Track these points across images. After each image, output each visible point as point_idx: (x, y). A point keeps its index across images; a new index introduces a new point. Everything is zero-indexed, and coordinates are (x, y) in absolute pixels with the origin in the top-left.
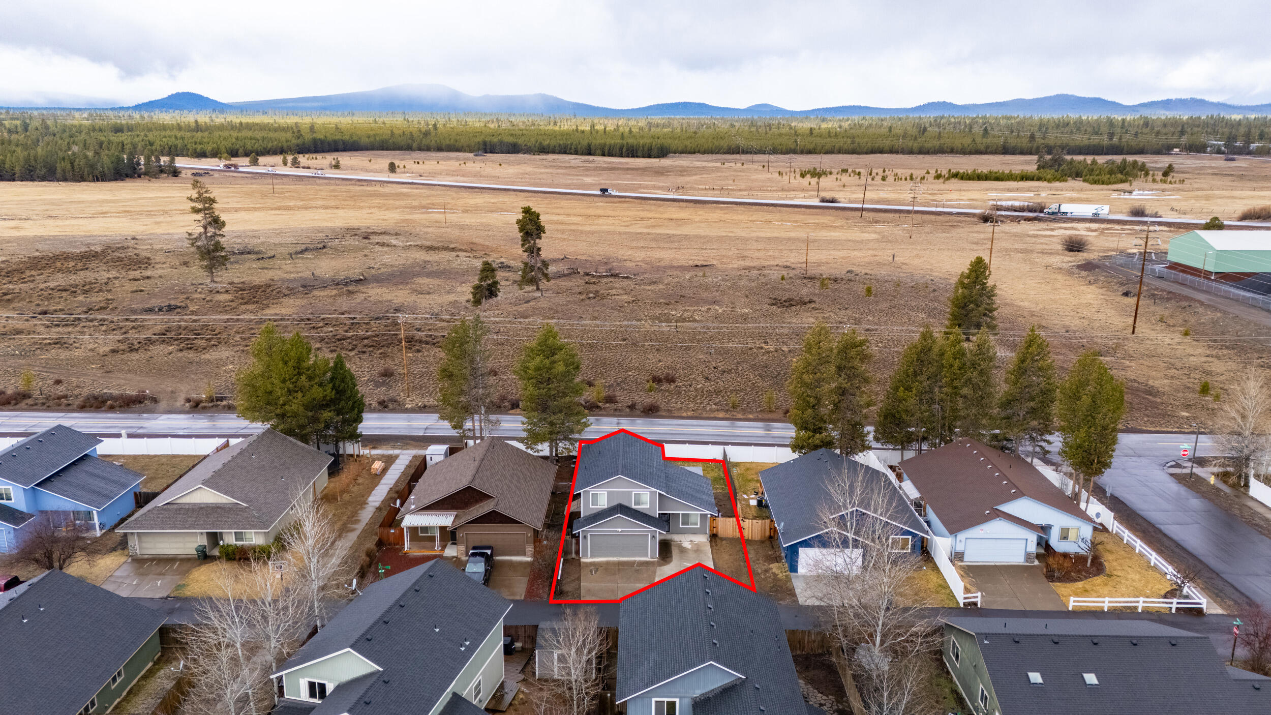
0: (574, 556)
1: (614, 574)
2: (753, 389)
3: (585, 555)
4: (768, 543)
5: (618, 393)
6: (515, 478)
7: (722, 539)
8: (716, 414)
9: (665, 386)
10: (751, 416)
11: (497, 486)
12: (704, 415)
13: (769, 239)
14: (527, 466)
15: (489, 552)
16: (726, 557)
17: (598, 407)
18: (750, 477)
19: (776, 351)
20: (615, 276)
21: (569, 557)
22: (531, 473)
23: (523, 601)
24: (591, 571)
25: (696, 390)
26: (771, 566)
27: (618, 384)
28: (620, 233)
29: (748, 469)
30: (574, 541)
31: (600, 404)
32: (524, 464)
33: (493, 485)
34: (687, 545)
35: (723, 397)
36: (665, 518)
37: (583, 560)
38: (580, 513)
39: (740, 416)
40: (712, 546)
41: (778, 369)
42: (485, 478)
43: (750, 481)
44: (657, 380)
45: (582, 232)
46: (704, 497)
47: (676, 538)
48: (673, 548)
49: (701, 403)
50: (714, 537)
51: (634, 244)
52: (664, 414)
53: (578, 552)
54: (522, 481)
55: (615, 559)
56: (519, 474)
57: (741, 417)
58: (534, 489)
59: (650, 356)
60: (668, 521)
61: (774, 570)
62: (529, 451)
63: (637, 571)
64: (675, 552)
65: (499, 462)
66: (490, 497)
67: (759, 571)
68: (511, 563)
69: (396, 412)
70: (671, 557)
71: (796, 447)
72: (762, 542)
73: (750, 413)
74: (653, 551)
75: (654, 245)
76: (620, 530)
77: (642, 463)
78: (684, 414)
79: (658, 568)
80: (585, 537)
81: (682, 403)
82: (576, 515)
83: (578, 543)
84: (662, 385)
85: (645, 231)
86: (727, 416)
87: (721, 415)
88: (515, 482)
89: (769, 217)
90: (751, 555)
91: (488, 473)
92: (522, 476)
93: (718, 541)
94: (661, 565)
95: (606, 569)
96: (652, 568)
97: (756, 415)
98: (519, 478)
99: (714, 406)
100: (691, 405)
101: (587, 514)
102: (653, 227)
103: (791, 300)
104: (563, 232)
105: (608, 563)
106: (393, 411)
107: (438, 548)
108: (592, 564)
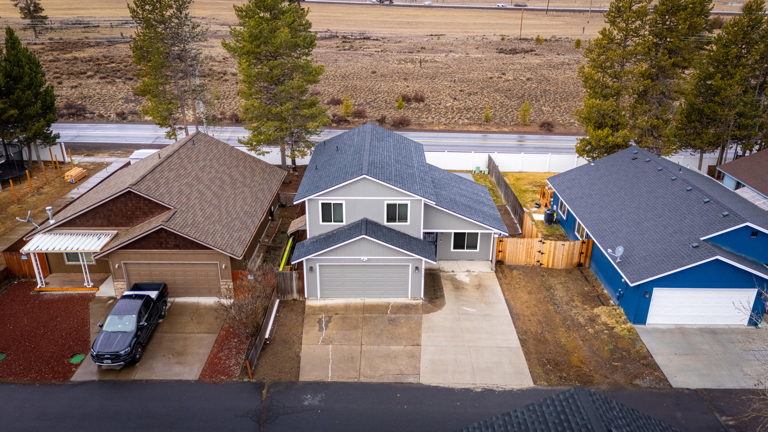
0: (295, 296)
1: (356, 328)
2: (502, 107)
3: (313, 295)
4: (577, 272)
5: (368, 110)
6: (218, 182)
7: (512, 268)
8: (469, 128)
9: (414, 105)
10: (506, 130)
11: (181, 192)
12: (457, 128)
13: (483, 24)
14: (241, 169)
15: (153, 294)
16: (525, 296)
17: (346, 121)
18: (524, 188)
19: (515, 79)
20: (368, 38)
21: (289, 298)
22: (245, 177)
23: (196, 382)
24: (320, 321)
25: (446, 108)
26: (596, 310)
27: (368, 104)
28: (371, 21)
29: (518, 179)
30: (295, 274)
31: (349, 119)
32: (237, 166)
33: (175, 190)
34: (462, 277)
35: (474, 113)
36: (431, 239)
37: (309, 303)
38: (305, 231)
39: (494, 129)
40: (499, 279)
41: (522, 92)
42: (162, 181)
43: (525, 191)
44: (407, 99)
45: (343, 20)
46: (485, 209)
47: (446, 266)
48: (443, 281)
49: (453, 118)
50: (499, 263)
51: (383, 26)
52: (415, 128)
53: (301, 291)
54: (227, 188)
55: (357, 301)
56: (226, 177)
57: (496, 130)
58: (244, 199)
59: (399, 83)
60: (435, 243)
61: (604, 318)
62: (253, 153)
63: (392, 321)
64: (447, 289)
65: (197, 162)
66: (164, 209)
67: (581, 320)
68: (196, 308)
69: (134, 124)
70: (442, 296)
71: (581, 152)
72: (568, 271)
73: (504, 126)
74: (415, 288)
75: (397, 26)
76: (365, 258)
77: (397, 161)
78: (436, 128)
79: (425, 316)
80: (311, 269)
81: (433, 118)
82: (300, 235)
83: (301, 278)
84: (411, 104)
85: (390, 20)
86: (481, 129)
87: (474, 128)
88: (214, 188)
89: (479, 14)
90: (560, 293)
91: (172, 175)
92: (228, 181)
93: (507, 271)
94: (428, 311)
95: (344, 319)
96: (415, 317)
97: (511, 128)
98: (223, 182)
99: (466, 121)
100: (443, 120)
101: (316, 233)
102: (396, 18)
103: (515, 49)
104: (329, 20)
105: (347, 308)
106: (132, 122)
107: (88, 284)
108: (322, 309)
